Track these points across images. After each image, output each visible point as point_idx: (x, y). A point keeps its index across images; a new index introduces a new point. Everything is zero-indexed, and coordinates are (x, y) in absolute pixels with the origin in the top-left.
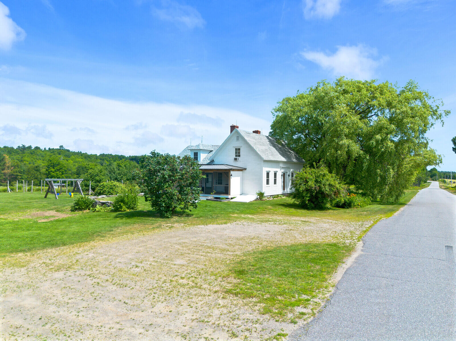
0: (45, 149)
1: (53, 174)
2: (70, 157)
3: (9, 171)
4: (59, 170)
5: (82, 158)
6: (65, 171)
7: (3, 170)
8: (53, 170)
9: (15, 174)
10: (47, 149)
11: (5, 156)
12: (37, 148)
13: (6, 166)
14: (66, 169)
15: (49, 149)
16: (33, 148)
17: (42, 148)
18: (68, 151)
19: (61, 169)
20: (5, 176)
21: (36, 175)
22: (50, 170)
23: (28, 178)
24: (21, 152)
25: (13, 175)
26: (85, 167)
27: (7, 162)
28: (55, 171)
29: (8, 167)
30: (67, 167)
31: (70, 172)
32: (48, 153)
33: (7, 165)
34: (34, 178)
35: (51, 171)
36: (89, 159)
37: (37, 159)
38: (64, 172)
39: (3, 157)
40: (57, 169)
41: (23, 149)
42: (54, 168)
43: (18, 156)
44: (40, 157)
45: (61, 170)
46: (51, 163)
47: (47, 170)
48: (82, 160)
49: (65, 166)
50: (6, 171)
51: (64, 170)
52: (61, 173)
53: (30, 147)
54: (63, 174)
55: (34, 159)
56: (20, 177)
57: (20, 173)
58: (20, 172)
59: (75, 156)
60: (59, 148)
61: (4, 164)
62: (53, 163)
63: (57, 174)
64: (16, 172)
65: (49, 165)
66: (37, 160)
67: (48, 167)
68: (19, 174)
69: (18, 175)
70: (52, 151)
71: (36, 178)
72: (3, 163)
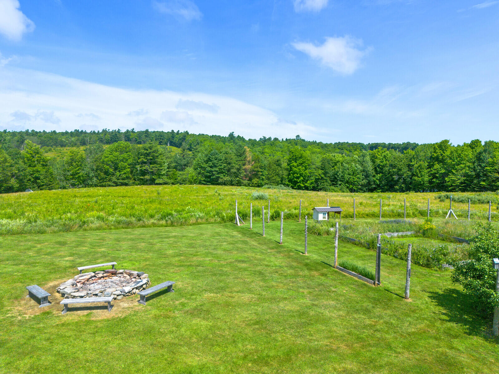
0: (283, 139)
1: (296, 169)
2: (306, 147)
3: (250, 166)
4: (302, 164)
5: (319, 148)
6: (309, 165)
7: (244, 165)
8: (295, 164)
9: (256, 169)
10: (284, 140)
11: (246, 149)
12: (276, 139)
13: (246, 160)
14: (309, 163)
15: (286, 139)
16: (272, 140)
17: (280, 139)
18: (304, 140)
19: (304, 162)
20: (246, 172)
21: (277, 170)
22: (291, 165)
23: (269, 174)
24: (262, 144)
25: (254, 171)
26: (331, 160)
27: (248, 155)
28: (298, 166)
29: (249, 162)
30: (311, 161)
31: (314, 166)
32: (286, 144)
33: (248, 159)
34: (275, 174)
35: (293, 166)
36: (326, 149)
37: (276, 151)
38: (308, 167)
39: (243, 150)
40: (300, 164)
41: (264, 141)
42: (296, 162)
43: (260, 148)
44: (279, 149)
45: (303, 165)
46: (293, 156)
47: (288, 165)
48: (319, 150)
49: (309, 158)
50: (247, 167)
51: (307, 165)
52: (304, 168)
53: (270, 139)
54: (306, 169)
55: (274, 150)
56: (261, 173)
57: (261, 169)
58: (261, 167)
59: (312, 146)
60: (295, 138)
61: (245, 158)
62: (295, 156)
63: (299, 169)
64: (257, 168)
65: (290, 159)
67: (290, 161)
68: (260, 170)
69: (258, 171)
70: (289, 142)
71: (277, 175)
72: (245, 156)
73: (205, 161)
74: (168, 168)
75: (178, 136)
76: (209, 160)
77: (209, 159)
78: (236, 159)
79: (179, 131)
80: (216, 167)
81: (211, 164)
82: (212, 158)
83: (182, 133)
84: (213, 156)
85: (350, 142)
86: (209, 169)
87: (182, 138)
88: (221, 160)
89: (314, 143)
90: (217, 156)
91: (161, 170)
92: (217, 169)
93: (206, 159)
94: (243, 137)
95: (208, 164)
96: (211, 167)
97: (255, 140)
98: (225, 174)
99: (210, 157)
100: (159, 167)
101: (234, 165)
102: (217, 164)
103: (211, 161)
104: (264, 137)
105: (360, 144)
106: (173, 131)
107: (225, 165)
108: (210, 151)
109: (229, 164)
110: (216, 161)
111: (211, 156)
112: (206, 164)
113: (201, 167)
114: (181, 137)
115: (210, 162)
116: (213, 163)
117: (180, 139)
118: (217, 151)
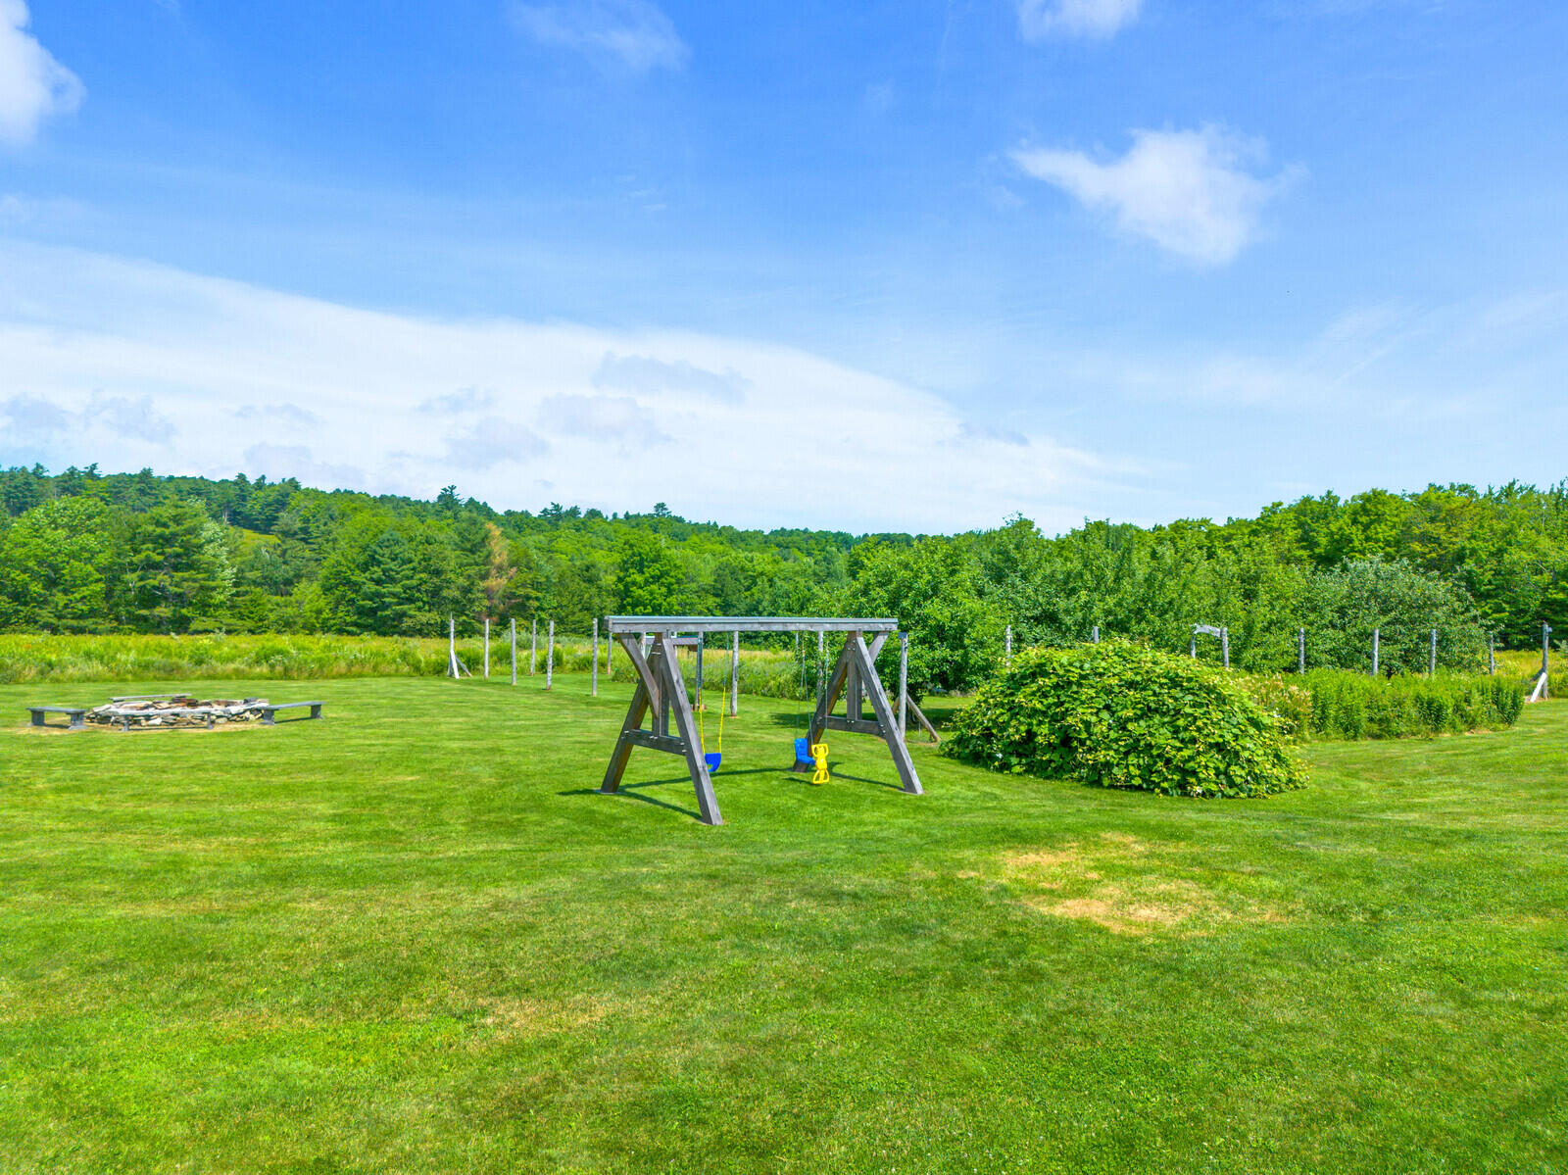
0: (615, 515)
1: (640, 591)
2: (685, 540)
3: (503, 581)
4: (659, 578)
5: (722, 543)
6: (679, 582)
7: (484, 577)
8: (639, 579)
9: (521, 592)
10: (621, 516)
11: (490, 531)
12: (594, 514)
13: (492, 564)
14: (681, 576)
15: (627, 516)
16: (582, 516)
17: (608, 514)
18: (680, 520)
19: (663, 574)
20: (490, 598)
21: (586, 596)
22: (628, 579)
23: (560, 606)
24: (549, 527)
25: (513, 595)
26: (742, 569)
27: (497, 550)
28: (647, 582)
29: (500, 568)
30: (684, 570)
31: (694, 586)
32: (625, 529)
33: (497, 561)
34: (580, 606)
35: (634, 583)
36: (742, 545)
37: (592, 547)
38: (675, 586)
39: (483, 534)
40: (652, 577)
41: (555, 518)
42: (641, 572)
43: (541, 537)
44: (602, 541)
45: (663, 580)
46: (634, 555)
47: (620, 580)
48: (722, 548)
49: (678, 562)
50: (492, 582)
51: (673, 580)
52: (664, 590)
53: (574, 512)
54: (670, 592)
55: (585, 546)
56: (536, 604)
57: (537, 590)
58: (536, 585)
59: (702, 536)
60: (652, 511)
61: (488, 556)
62: (640, 554)
63: (651, 593)
64: (524, 585)
65: (625, 562)
66: (592, 550)
67: (624, 567)
68: (534, 594)
69: (528, 598)
70: (634, 523)
71: (587, 609)
72: (486, 553)
73: (358, 566)
74: (236, 585)
75: (261, 494)
76: (373, 560)
77: (374, 558)
78: (459, 561)
79: (263, 477)
80: (393, 580)
81: (377, 572)
82: (383, 556)
83: (272, 485)
84: (387, 551)
85: (814, 529)
86: (373, 587)
87: (277, 501)
88: (410, 561)
89: (711, 528)
90: (397, 549)
91: (214, 589)
92: (398, 589)
93: (362, 559)
94: (485, 503)
95: (367, 574)
96: (378, 582)
97: (526, 514)
98: (421, 604)
99: (375, 552)
100: (204, 579)
101: (452, 576)
102: (398, 573)
103: (379, 563)
104: (557, 507)
105: (839, 534)
106: (242, 477)
107: (422, 575)
108: (375, 536)
109: (438, 573)
110: (392, 565)
111: (378, 549)
112: (364, 572)
113: (348, 582)
114: (270, 499)
115: (376, 568)
116: (384, 571)
117: (269, 505)
118: (398, 535)
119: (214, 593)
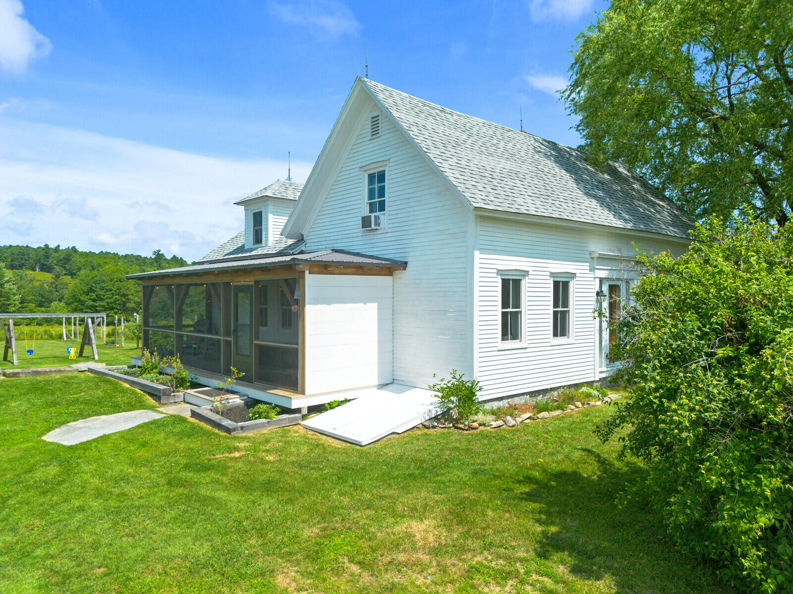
73: (84, 293)
74: (21, 303)
75: (57, 255)
76: (91, 290)
77: (91, 289)
78: (136, 290)
79: (59, 246)
80: (102, 300)
81: (93, 295)
82: (96, 288)
83: (62, 250)
84: (98, 286)
86: (91, 303)
87: (64, 258)
88: (111, 290)
90: (103, 285)
91: (9, 305)
92: (104, 303)
93: (86, 289)
95: (88, 297)
96: (94, 300)
98: (116, 310)
99: (92, 286)
100: (4, 300)
101: (130, 297)
102: (104, 296)
103: (94, 291)
106: (47, 246)
107: (117, 297)
108: (93, 278)
109: (124, 295)
110: (101, 292)
111: (94, 285)
112: (87, 295)
113: (79, 301)
114: (61, 257)
115: (92, 294)
116: (97, 295)
117: (60, 261)
118: (104, 278)
119: (10, 307)
